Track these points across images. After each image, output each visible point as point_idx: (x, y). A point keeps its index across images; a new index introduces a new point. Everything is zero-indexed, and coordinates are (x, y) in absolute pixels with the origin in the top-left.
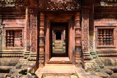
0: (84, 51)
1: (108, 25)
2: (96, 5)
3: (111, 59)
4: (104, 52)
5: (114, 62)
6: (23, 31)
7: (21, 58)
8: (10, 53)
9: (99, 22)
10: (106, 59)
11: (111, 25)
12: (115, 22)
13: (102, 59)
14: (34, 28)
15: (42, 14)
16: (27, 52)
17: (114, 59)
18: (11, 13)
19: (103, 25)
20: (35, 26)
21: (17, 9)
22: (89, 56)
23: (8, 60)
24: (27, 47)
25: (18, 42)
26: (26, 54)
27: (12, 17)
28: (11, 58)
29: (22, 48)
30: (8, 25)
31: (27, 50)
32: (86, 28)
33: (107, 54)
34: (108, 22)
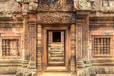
0: (78, 61)
1: (104, 35)
2: (92, 16)
3: (106, 68)
4: (100, 61)
5: (107, 71)
6: (19, 40)
7: (18, 67)
8: (7, 62)
9: (95, 31)
10: (101, 68)
11: (108, 35)
12: (112, 31)
13: (97, 68)
14: (32, 39)
15: (39, 26)
16: (26, 61)
17: (108, 68)
18: (8, 22)
19: (100, 34)
20: (34, 38)
21: (14, 19)
22: (82, 65)
23: (6, 69)
24: (25, 56)
25: (13, 51)
26: (25, 63)
27: (9, 26)
28: (9, 67)
29: (19, 57)
30: (4, 34)
31: (25, 59)
32: (79, 39)
33: (103, 64)
34: (105, 31)
